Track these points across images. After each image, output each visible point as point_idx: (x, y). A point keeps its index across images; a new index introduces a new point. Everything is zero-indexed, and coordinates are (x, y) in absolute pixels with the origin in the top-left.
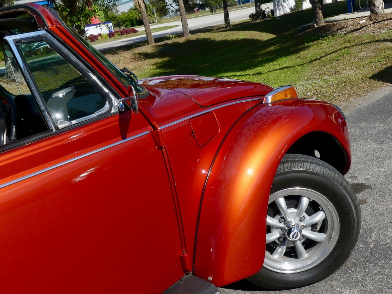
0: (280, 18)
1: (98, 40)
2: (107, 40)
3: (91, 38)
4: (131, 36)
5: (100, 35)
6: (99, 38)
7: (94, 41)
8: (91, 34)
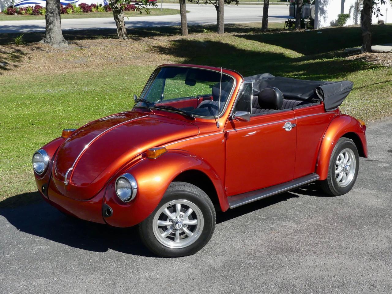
0: (321, 32)
1: (91, 11)
2: (103, 13)
3: (85, 8)
4: (132, 13)
5: (94, 5)
6: (94, 9)
7: (87, 12)
8: (84, 2)
